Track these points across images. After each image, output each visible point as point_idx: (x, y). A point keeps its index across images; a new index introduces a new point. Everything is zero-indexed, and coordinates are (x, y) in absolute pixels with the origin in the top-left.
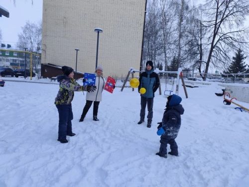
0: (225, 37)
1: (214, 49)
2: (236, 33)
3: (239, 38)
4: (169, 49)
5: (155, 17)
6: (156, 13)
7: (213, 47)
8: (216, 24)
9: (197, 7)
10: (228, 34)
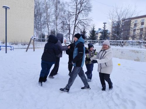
0: (80, 22)
1: (76, 28)
2: (85, 20)
3: (86, 23)
4: (50, 25)
5: (39, 4)
6: (40, 2)
7: (75, 27)
8: (76, 15)
9: (65, 3)
10: (82, 20)
